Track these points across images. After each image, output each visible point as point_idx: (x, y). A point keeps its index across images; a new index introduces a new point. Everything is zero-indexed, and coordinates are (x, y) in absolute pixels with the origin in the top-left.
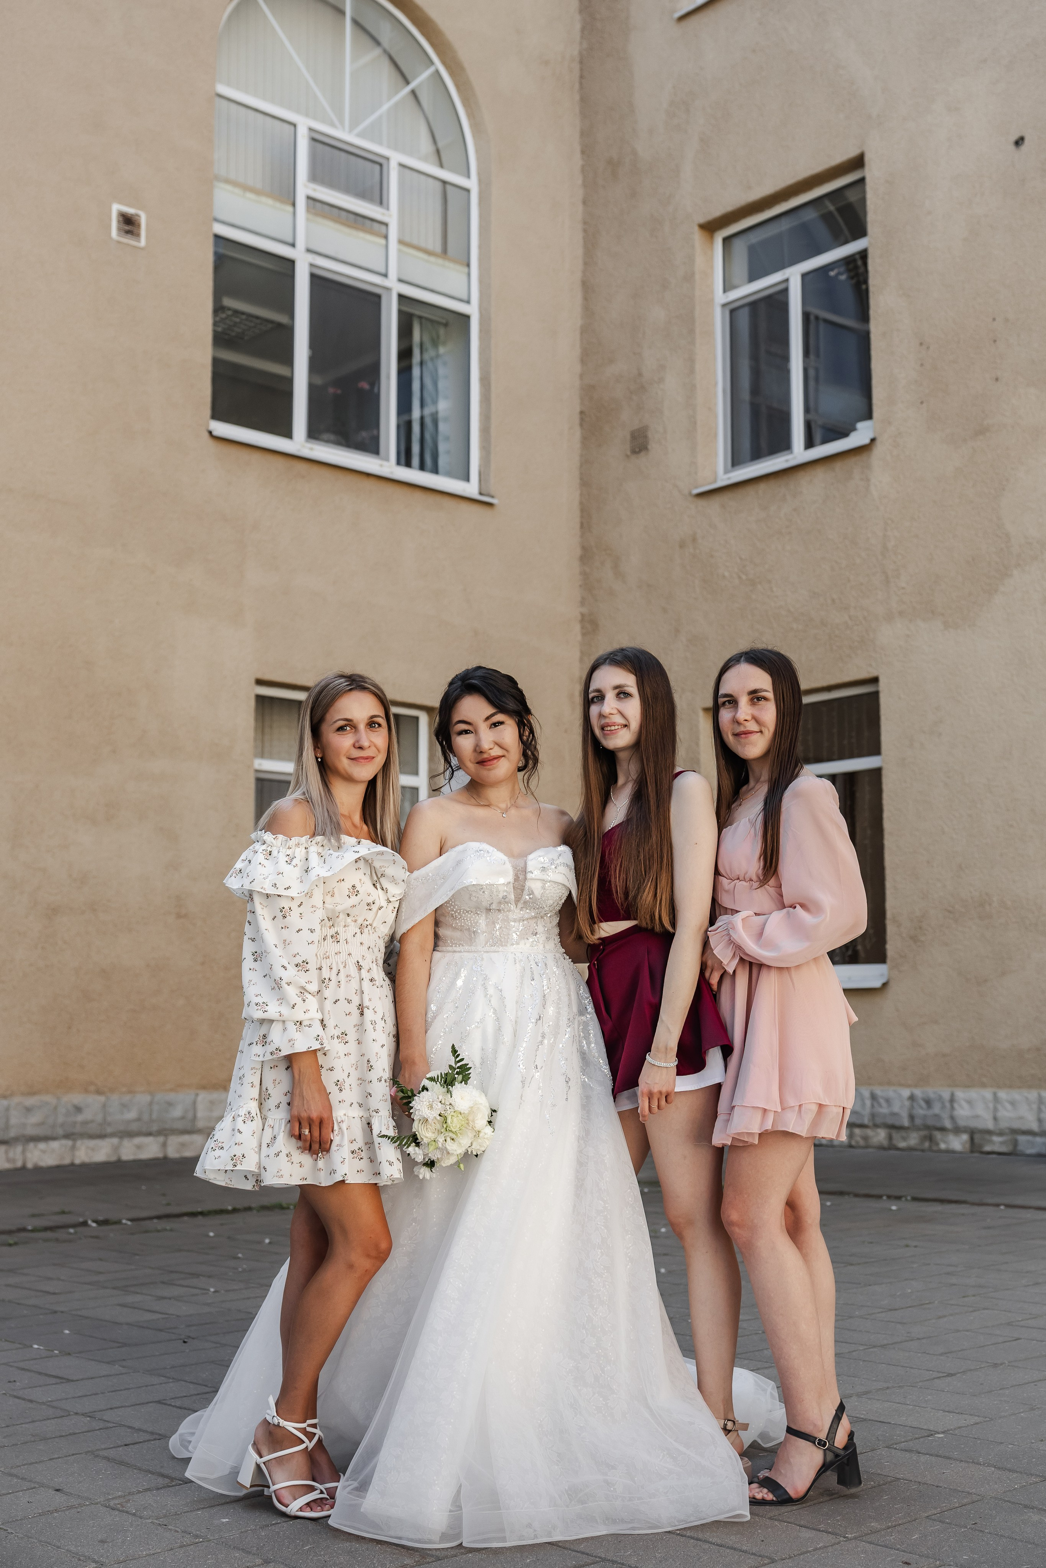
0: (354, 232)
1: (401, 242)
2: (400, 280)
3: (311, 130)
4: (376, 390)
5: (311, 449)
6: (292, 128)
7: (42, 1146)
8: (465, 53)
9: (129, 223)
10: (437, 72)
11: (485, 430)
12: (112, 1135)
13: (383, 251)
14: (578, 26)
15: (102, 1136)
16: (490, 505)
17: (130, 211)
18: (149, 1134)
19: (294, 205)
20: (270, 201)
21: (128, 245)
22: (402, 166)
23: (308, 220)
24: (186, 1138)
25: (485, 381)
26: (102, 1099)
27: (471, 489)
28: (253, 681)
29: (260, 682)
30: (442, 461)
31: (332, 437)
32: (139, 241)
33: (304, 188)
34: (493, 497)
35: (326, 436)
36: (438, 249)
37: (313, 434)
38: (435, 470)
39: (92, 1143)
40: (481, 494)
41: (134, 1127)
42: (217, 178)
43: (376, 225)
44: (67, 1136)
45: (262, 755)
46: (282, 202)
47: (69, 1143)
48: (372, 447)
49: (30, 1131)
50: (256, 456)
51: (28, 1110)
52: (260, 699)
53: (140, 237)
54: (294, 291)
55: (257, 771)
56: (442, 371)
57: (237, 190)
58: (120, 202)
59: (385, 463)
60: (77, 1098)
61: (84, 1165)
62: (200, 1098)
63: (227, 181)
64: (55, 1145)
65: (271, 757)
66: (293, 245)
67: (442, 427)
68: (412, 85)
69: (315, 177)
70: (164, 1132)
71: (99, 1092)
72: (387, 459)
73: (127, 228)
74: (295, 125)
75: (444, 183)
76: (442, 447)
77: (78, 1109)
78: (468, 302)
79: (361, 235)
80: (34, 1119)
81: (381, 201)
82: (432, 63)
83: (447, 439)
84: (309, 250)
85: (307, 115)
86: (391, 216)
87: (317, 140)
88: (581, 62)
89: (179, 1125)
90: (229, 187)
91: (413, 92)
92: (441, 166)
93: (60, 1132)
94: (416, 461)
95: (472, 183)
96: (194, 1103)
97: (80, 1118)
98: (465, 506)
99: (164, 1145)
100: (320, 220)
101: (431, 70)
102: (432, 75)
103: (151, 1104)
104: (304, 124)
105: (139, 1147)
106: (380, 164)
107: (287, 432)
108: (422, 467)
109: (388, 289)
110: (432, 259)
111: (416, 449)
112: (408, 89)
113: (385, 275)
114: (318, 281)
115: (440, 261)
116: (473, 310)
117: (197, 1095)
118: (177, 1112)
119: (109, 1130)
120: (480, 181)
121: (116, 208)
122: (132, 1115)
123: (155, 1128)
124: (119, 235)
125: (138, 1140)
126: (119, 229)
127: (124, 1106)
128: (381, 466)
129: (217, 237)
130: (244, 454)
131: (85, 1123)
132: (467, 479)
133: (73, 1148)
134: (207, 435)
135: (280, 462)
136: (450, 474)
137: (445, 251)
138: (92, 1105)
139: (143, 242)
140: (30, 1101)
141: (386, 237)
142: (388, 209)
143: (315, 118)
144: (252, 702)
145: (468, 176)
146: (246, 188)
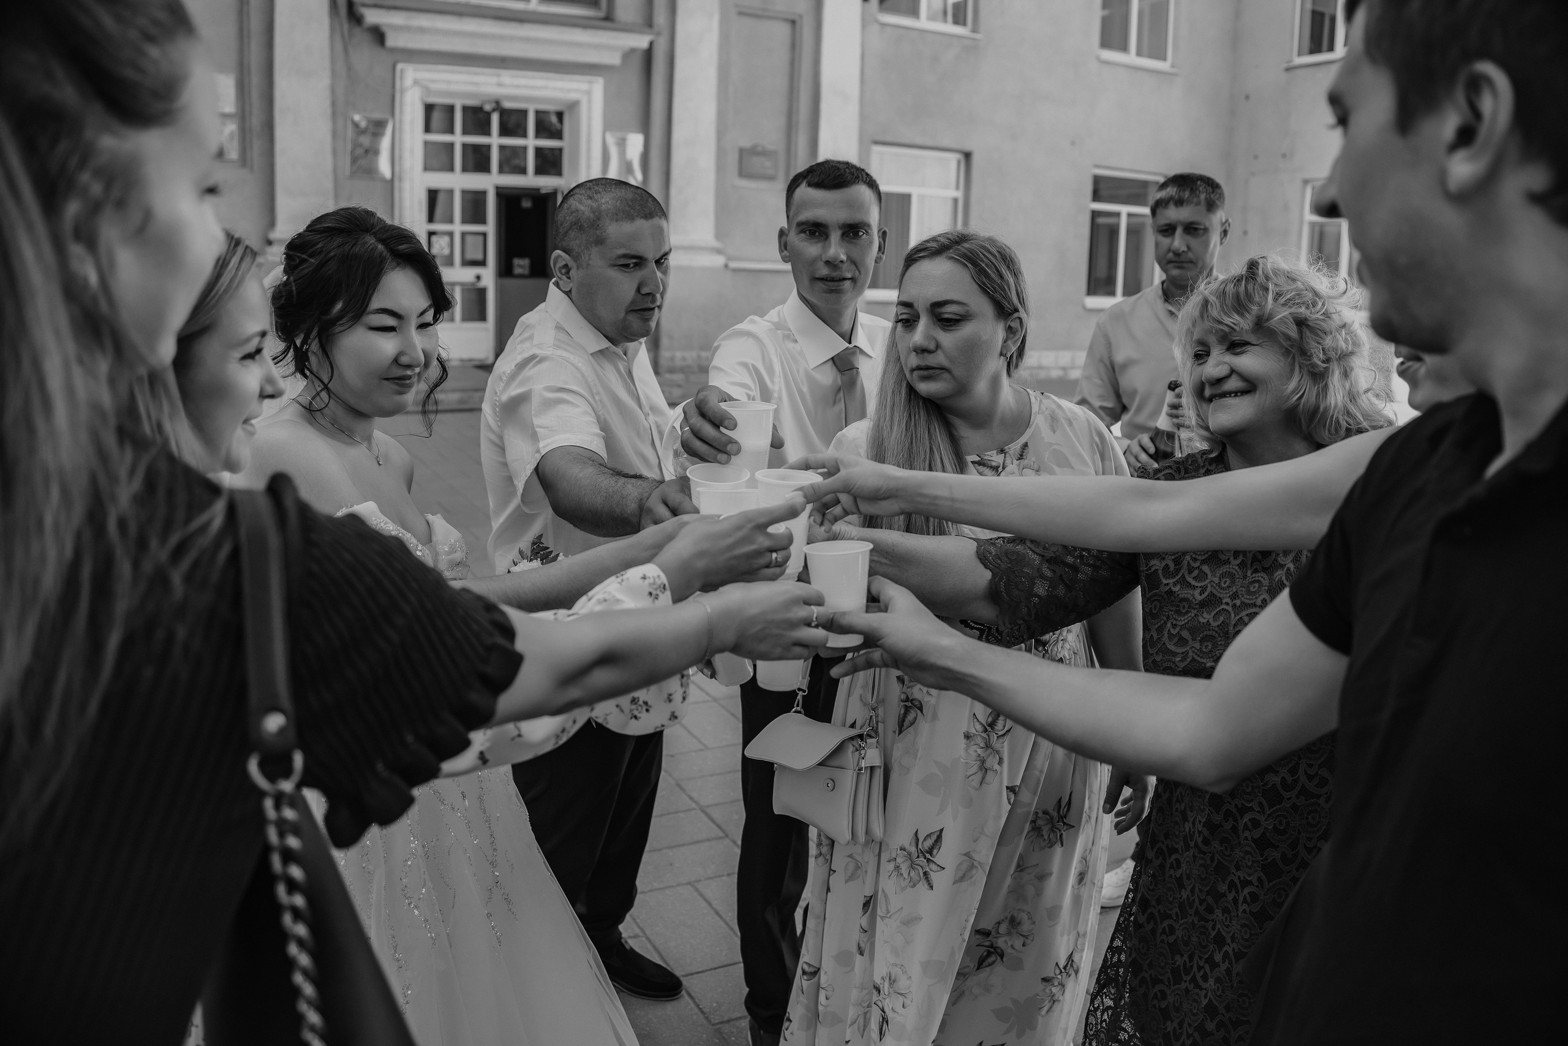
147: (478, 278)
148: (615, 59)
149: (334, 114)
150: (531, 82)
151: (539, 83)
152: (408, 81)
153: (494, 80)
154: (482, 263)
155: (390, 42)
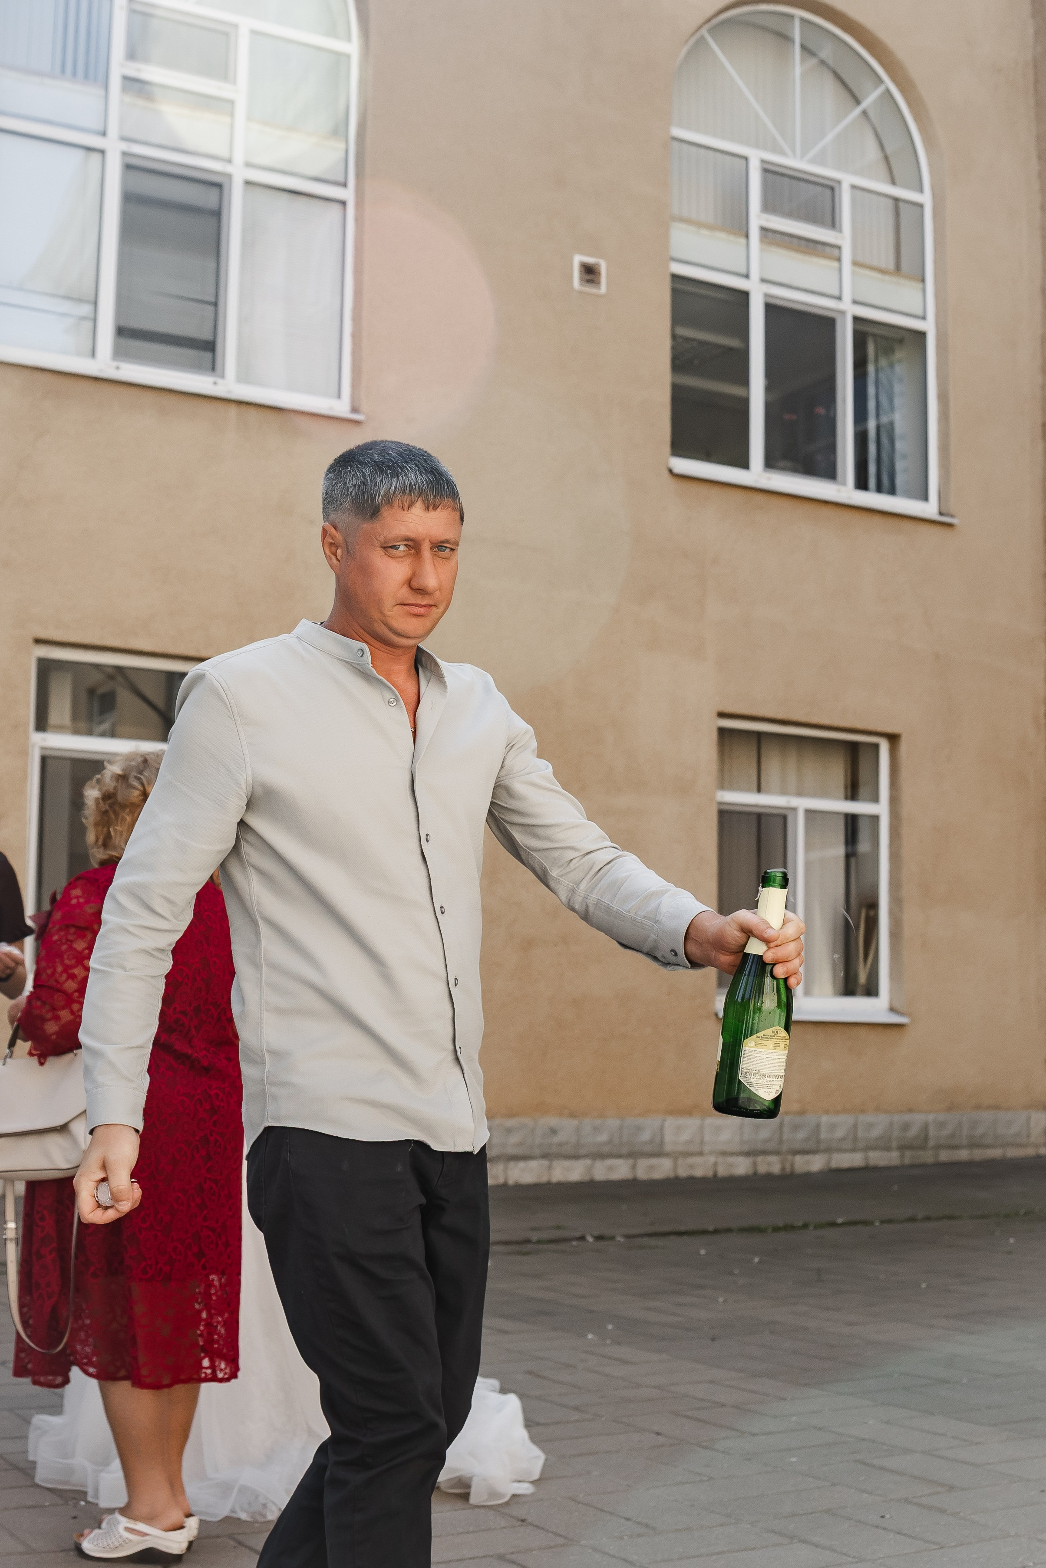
0: (807, 258)
1: (855, 263)
2: (855, 302)
3: (763, 161)
4: (832, 414)
5: (769, 479)
6: (744, 162)
7: (522, 1164)
8: (915, 71)
9: (590, 272)
10: (888, 91)
11: (944, 449)
12: (585, 1156)
13: (836, 274)
14: (1031, 31)
15: (576, 1157)
16: (950, 525)
17: (590, 260)
18: (619, 1156)
19: (747, 236)
20: (723, 235)
21: (589, 294)
22: (854, 187)
23: (762, 250)
24: (654, 1161)
25: (943, 398)
26: (575, 1122)
27: (929, 509)
28: (715, 715)
29: (722, 715)
30: (900, 480)
31: (788, 464)
32: (599, 288)
33: (757, 218)
34: (952, 516)
35: (781, 464)
36: (891, 266)
37: (770, 463)
38: (892, 491)
39: (567, 1163)
40: (941, 514)
41: (606, 1149)
42: (674, 219)
43: (828, 249)
44: (544, 1156)
45: (722, 786)
46: (735, 234)
47: (545, 1163)
48: (830, 473)
49: (511, 1151)
50: (715, 491)
51: (509, 1131)
52: (722, 731)
53: (600, 286)
54: (748, 322)
55: (720, 803)
56: (898, 388)
57: (691, 228)
58: (582, 253)
59: (843, 488)
60: (552, 1121)
61: (560, 1184)
62: (667, 1124)
63: (682, 220)
64: (533, 1164)
65: (732, 788)
66: (747, 276)
67: (899, 445)
68: (865, 104)
69: (768, 207)
70: (633, 1155)
71: (572, 1115)
72: (844, 484)
73: (588, 277)
74: (746, 159)
75: (896, 200)
76: (899, 466)
77: (554, 1131)
78: (924, 318)
79: (815, 260)
80: (514, 1139)
81: (833, 223)
82: (881, 81)
83: (904, 457)
84: (763, 280)
85: (757, 146)
86: (844, 238)
87: (769, 171)
88: (1035, 67)
89: (648, 1149)
90: (683, 226)
91: (865, 113)
92: (893, 182)
93: (537, 1152)
94: (872, 482)
95: (926, 198)
96: (662, 1128)
97: (556, 1139)
98: (924, 528)
99: (634, 1167)
100: (774, 249)
101: (881, 90)
102: (881, 96)
103: (621, 1128)
104: (756, 157)
105: (610, 1169)
106: (831, 188)
107: (743, 463)
108: (879, 489)
109: (843, 313)
110: (887, 278)
111: (872, 469)
112: (858, 110)
113: (839, 298)
114: (772, 310)
115: (894, 279)
116: (929, 326)
117: (664, 1120)
118: (646, 1136)
119: (582, 1152)
120: (934, 196)
121: (578, 259)
122: (603, 1138)
123: (625, 1151)
124: (581, 285)
125: (610, 1162)
126: (581, 279)
127: (596, 1129)
128: (839, 491)
129: (675, 277)
130: (704, 489)
131: (560, 1145)
132: (925, 498)
133: (550, 1167)
134: (666, 473)
135: (738, 495)
136: (910, 495)
137: (898, 267)
138: (567, 1129)
139: (603, 288)
140: (510, 1123)
141: (839, 260)
142: (840, 231)
143: (765, 148)
144: (714, 735)
145: (921, 190)
146: (699, 225)
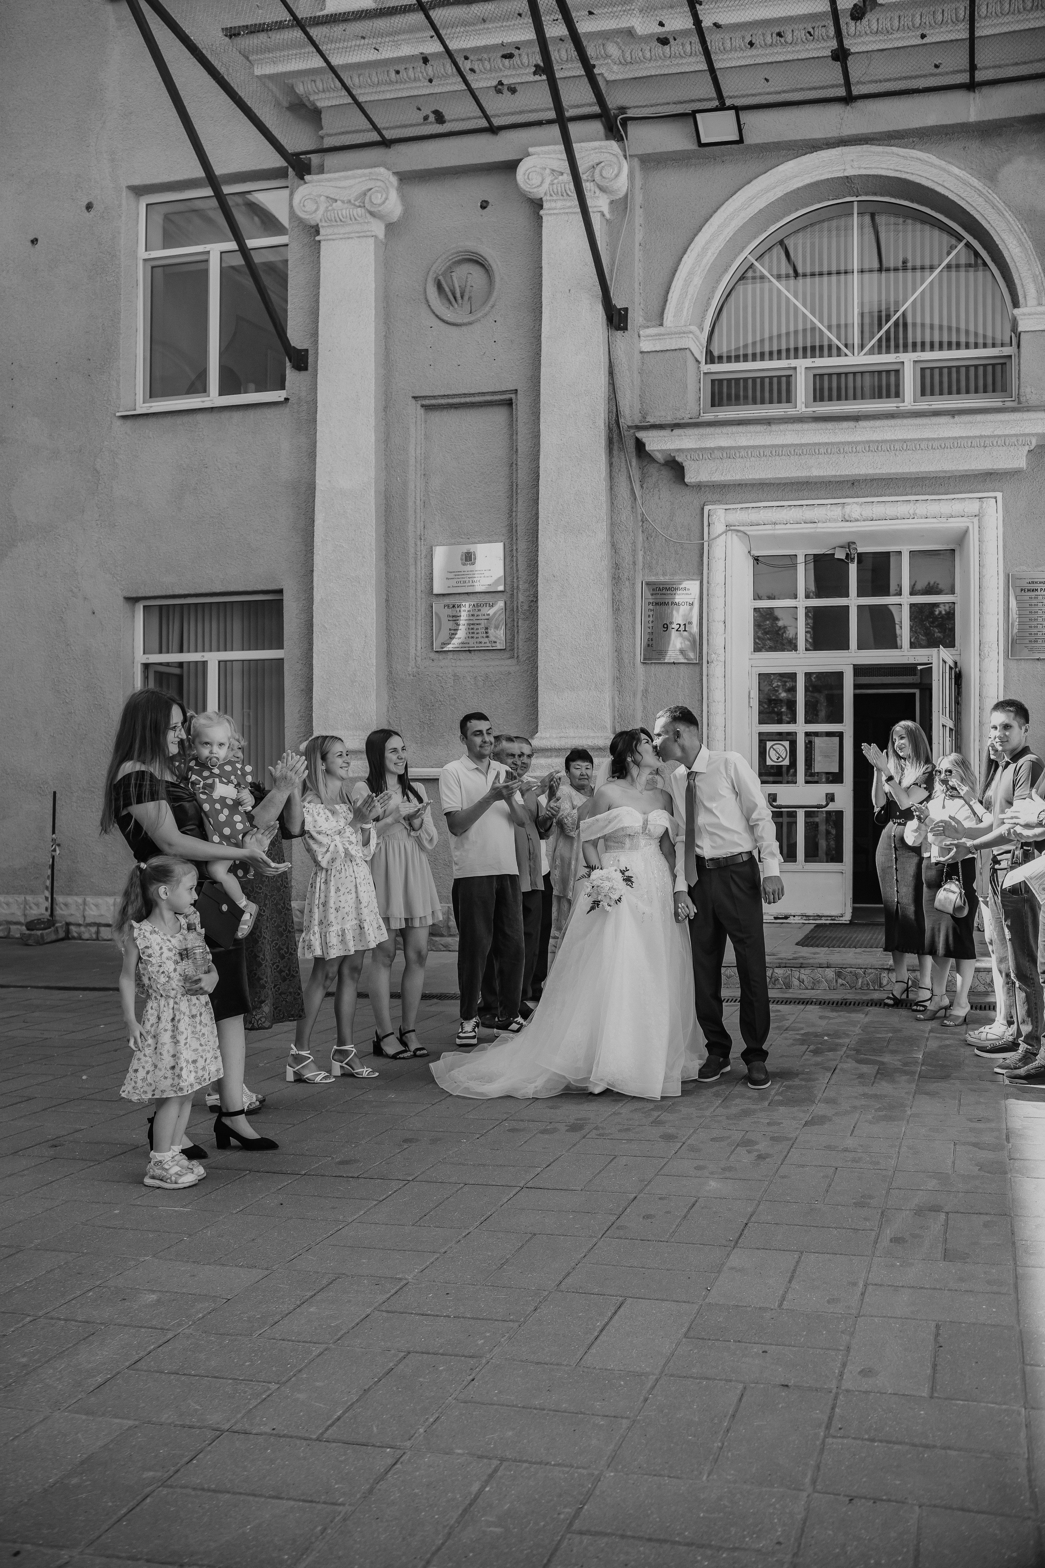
147: (831, 798)
148: (1018, 460)
149: (616, 580)
150: (891, 510)
151: (903, 509)
152: (719, 527)
153: (837, 512)
154: (836, 778)
155: (690, 477)
